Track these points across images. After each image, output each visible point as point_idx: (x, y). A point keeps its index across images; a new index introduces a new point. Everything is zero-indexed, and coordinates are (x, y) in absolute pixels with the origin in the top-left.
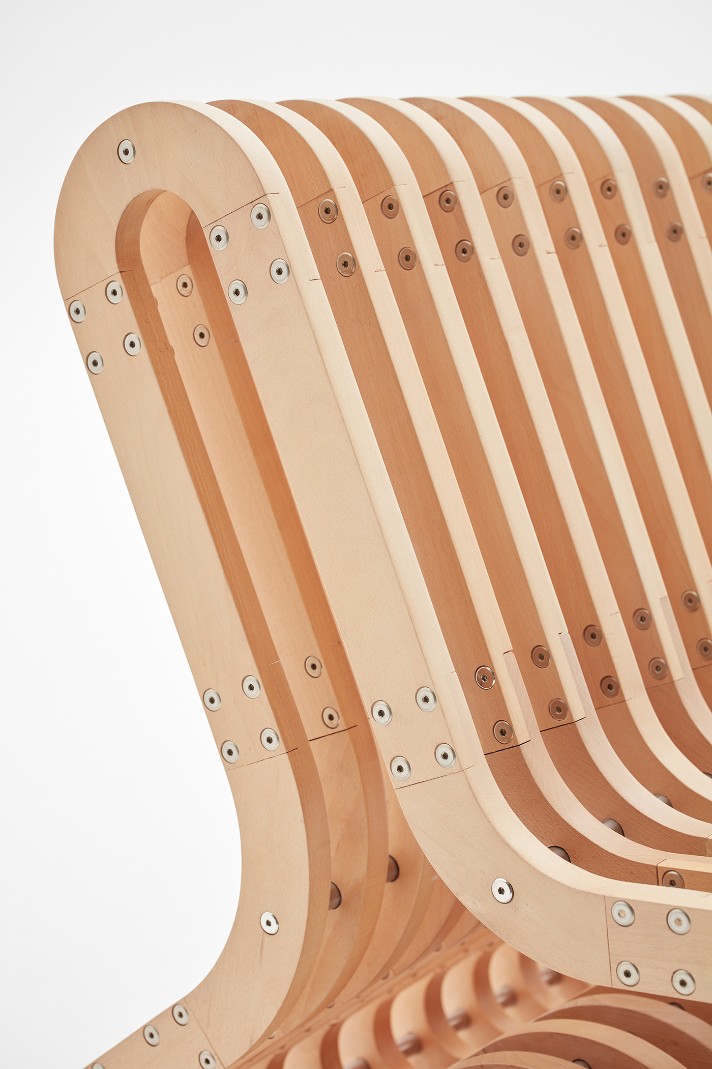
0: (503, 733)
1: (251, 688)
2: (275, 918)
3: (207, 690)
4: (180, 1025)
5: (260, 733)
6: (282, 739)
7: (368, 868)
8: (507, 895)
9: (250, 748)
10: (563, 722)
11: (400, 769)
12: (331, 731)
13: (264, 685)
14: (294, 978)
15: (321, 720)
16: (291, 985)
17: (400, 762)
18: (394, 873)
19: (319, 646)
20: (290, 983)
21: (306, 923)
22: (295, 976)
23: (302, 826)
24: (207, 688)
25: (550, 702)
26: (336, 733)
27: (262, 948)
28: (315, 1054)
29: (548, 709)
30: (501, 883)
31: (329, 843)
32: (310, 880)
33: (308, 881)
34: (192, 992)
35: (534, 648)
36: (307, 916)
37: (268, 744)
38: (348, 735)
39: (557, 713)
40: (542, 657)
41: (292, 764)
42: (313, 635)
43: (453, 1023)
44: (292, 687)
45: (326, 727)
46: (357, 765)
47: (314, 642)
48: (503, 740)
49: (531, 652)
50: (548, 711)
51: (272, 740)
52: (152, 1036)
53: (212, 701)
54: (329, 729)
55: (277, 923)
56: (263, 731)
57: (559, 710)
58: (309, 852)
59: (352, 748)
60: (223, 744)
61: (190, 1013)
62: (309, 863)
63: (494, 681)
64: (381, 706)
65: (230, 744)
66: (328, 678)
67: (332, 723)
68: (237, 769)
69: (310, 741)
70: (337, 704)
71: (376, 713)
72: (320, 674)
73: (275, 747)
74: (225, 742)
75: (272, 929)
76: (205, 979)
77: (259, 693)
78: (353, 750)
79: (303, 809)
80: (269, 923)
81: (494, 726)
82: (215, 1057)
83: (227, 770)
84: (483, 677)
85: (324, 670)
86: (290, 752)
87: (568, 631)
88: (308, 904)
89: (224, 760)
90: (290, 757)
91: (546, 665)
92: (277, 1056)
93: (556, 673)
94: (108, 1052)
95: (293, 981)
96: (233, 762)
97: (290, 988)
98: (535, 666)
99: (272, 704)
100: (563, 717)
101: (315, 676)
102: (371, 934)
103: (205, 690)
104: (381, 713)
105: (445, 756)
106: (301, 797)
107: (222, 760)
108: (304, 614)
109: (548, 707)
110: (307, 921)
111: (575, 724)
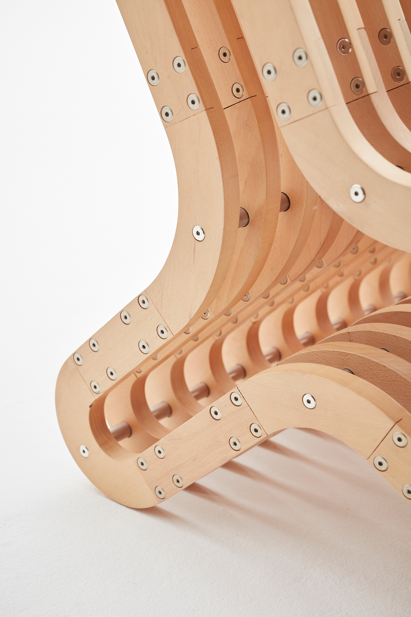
0: (357, 86)
1: (179, 65)
2: (202, 230)
3: (149, 71)
4: (144, 308)
5: (186, 98)
6: (202, 100)
7: (266, 196)
8: (361, 196)
9: (180, 110)
10: (402, 83)
11: (283, 112)
12: (238, 100)
13: (188, 62)
14: (216, 270)
15: (231, 93)
16: (215, 275)
17: (284, 107)
18: (287, 205)
19: (228, 39)
20: (214, 273)
21: (223, 231)
22: (217, 268)
23: (217, 162)
24: (149, 70)
25: (393, 70)
26: (242, 101)
27: (194, 251)
28: (243, 343)
29: (390, 75)
30: (357, 188)
31: (238, 175)
32: (225, 200)
33: (224, 201)
34: (150, 285)
35: (381, 31)
36: (223, 226)
37: (193, 105)
38: (250, 102)
39: (397, 77)
40: (386, 37)
41: (210, 118)
42: (224, 31)
43: (336, 327)
44: (210, 71)
45: (235, 98)
46: (257, 123)
47: (224, 36)
48: (358, 91)
49: (378, 33)
50: (391, 76)
51: (195, 103)
52: (126, 318)
53: (153, 78)
54: (236, 99)
55: (204, 233)
56: (188, 96)
57: (399, 74)
58: (223, 181)
59: (253, 111)
60: (162, 109)
61: (150, 300)
62: (223, 188)
63: (350, 50)
64: (269, 67)
65: (167, 108)
66: (235, 61)
67: (239, 94)
68: (172, 126)
69: (224, 109)
70: (242, 80)
71: (265, 72)
72: (229, 59)
73: (197, 107)
74: (163, 107)
75: (200, 237)
76: (158, 276)
77: (185, 69)
78: (253, 112)
79: (218, 150)
80: (198, 233)
81: (351, 82)
82: (167, 328)
83: (166, 127)
84: (343, 46)
85: (232, 57)
86: (208, 109)
87: (405, 19)
88: (224, 217)
89: (163, 120)
90: (207, 113)
91: (389, 42)
92: (216, 341)
93: (396, 48)
94: (99, 331)
95: (216, 272)
96: (170, 121)
97: (214, 277)
98: (381, 44)
99: (194, 76)
100: (401, 79)
101: (226, 61)
102: (271, 244)
103: (148, 71)
104: (269, 72)
105: (315, 99)
106: (216, 141)
107: (162, 121)
108: (217, 16)
109: (390, 73)
110: (224, 229)
111: (410, 84)
